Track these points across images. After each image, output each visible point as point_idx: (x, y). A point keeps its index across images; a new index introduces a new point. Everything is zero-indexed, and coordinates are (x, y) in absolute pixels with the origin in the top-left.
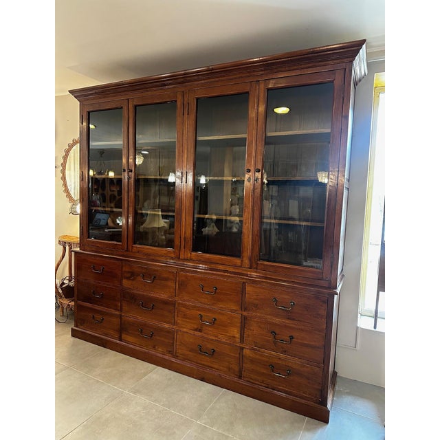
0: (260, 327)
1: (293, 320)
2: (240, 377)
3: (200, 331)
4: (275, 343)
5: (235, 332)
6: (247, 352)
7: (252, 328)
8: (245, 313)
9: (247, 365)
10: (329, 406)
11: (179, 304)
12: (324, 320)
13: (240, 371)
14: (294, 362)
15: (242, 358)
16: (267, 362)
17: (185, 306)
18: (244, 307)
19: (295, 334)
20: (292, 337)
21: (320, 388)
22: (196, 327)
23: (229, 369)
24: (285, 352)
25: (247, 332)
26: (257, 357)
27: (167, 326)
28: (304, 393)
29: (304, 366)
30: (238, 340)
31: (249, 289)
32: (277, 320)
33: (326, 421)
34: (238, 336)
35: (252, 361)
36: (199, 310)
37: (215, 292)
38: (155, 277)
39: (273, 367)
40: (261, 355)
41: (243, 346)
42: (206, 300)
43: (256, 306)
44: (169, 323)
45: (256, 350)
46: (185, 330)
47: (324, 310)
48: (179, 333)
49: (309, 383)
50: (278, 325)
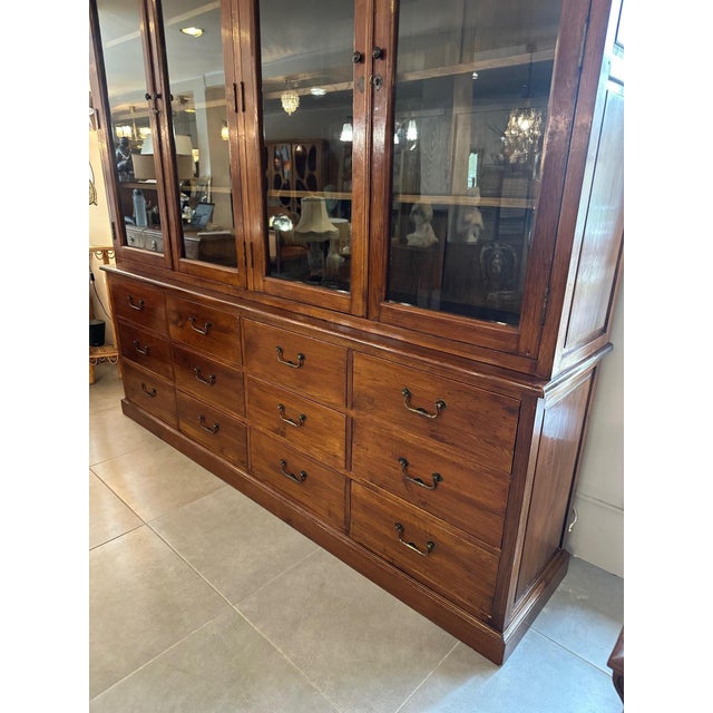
0: (379, 445)
1: (442, 440)
2: (347, 533)
3: (283, 434)
4: (405, 482)
5: (336, 446)
6: (357, 489)
7: (365, 444)
8: (352, 413)
9: (358, 514)
10: (506, 636)
11: (249, 379)
12: (508, 454)
13: (347, 521)
14: (441, 529)
15: (348, 496)
16: (392, 516)
17: (258, 385)
18: (351, 401)
19: (445, 472)
20: (439, 478)
21: (492, 595)
22: (276, 426)
23: (330, 513)
24: (424, 504)
25: (357, 452)
26: (376, 502)
27: (236, 417)
28: (459, 594)
29: (461, 543)
30: (342, 463)
31: (358, 363)
32: (411, 437)
33: (498, 662)
34: (341, 454)
35: (366, 508)
36: (279, 396)
37: (301, 365)
38: (209, 325)
39: (401, 529)
40: (382, 501)
41: (351, 475)
42: (288, 378)
43: (371, 401)
44: (238, 412)
45: (372, 488)
46: (261, 429)
47: (511, 430)
48: (254, 432)
49: (469, 577)
50: (411, 446)
